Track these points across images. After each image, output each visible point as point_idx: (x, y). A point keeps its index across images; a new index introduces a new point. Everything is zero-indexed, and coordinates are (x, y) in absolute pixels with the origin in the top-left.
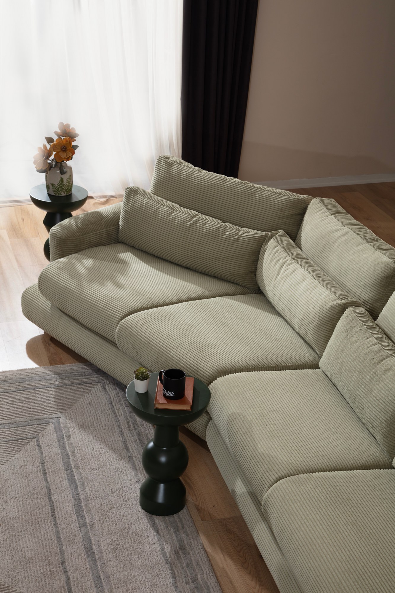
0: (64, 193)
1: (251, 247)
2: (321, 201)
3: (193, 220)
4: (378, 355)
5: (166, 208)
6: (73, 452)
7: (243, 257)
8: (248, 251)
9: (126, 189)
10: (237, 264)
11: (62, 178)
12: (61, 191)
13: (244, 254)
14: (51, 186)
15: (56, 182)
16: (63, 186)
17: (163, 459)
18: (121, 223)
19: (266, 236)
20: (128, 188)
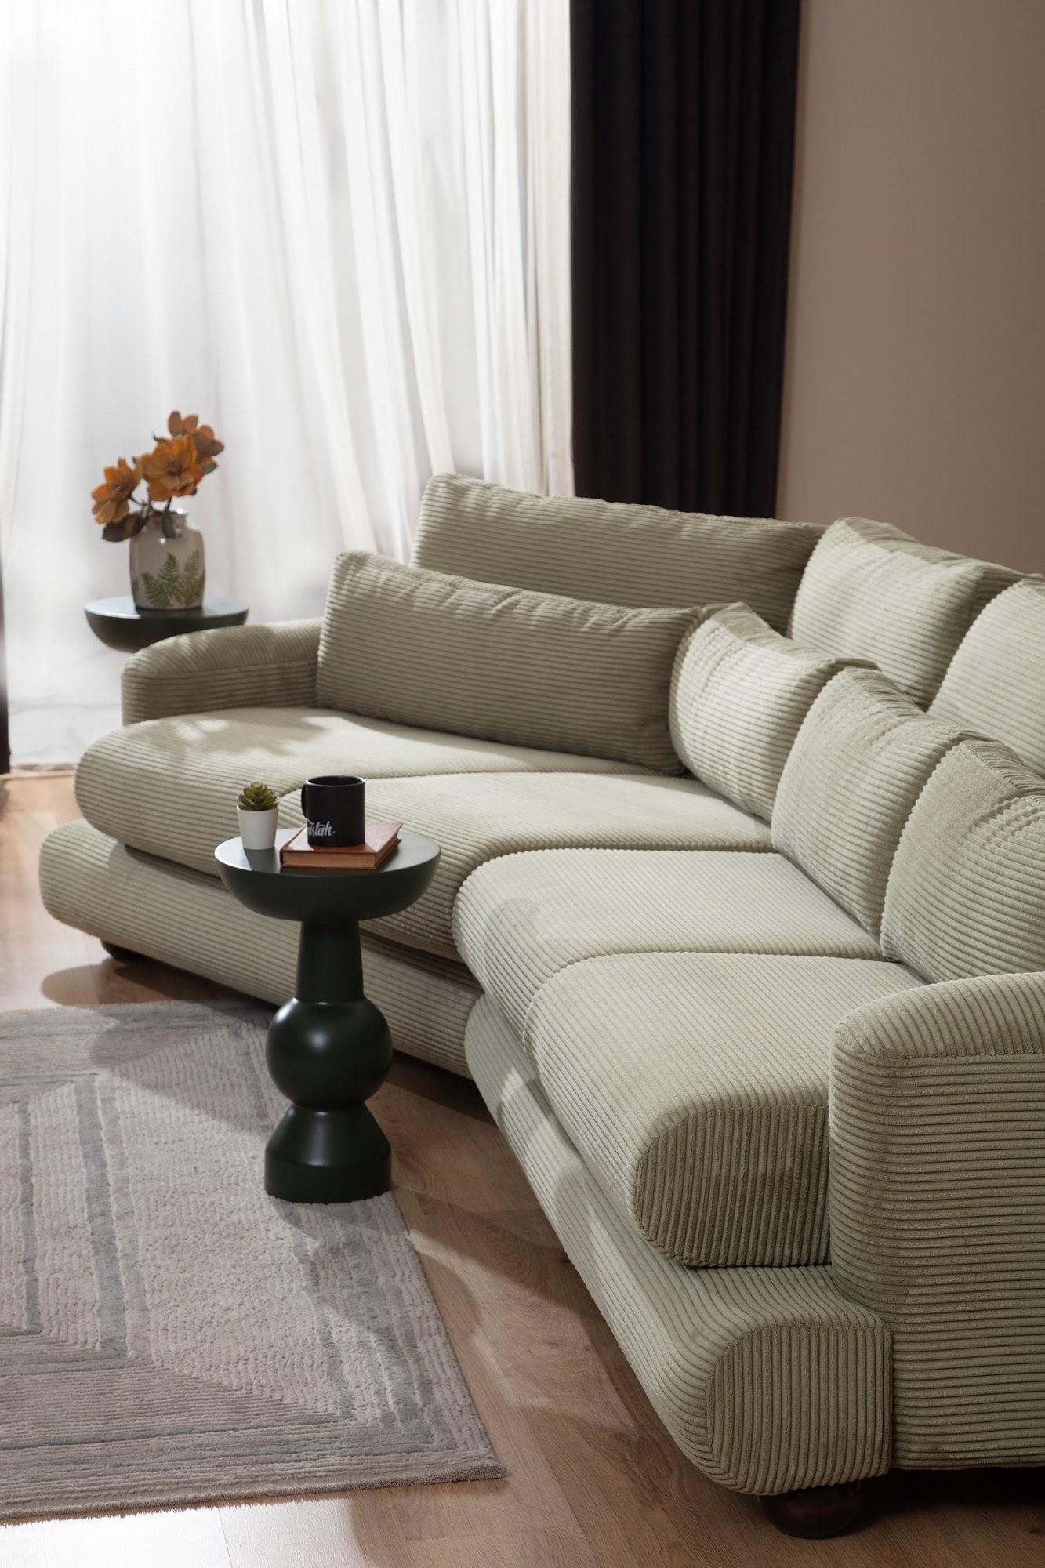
0: (179, 600)
1: (653, 647)
2: (849, 524)
3: (504, 603)
4: (876, 727)
5: (436, 586)
6: (113, 1121)
7: (632, 674)
8: (644, 658)
9: (337, 559)
10: (616, 696)
11: (171, 558)
12: (170, 593)
13: (632, 668)
14: (141, 583)
15: (156, 569)
16: (173, 579)
17: (319, 1040)
18: (322, 650)
19: (695, 615)
20: (342, 555)
